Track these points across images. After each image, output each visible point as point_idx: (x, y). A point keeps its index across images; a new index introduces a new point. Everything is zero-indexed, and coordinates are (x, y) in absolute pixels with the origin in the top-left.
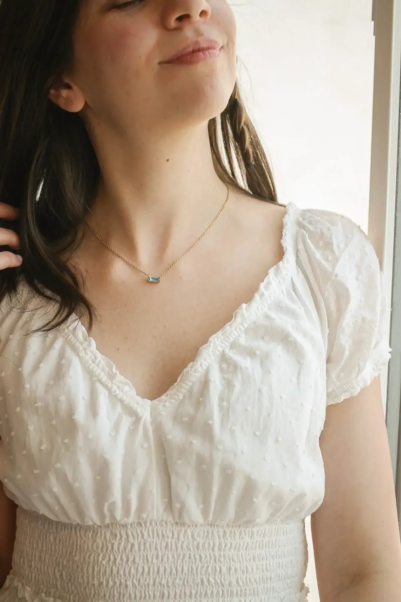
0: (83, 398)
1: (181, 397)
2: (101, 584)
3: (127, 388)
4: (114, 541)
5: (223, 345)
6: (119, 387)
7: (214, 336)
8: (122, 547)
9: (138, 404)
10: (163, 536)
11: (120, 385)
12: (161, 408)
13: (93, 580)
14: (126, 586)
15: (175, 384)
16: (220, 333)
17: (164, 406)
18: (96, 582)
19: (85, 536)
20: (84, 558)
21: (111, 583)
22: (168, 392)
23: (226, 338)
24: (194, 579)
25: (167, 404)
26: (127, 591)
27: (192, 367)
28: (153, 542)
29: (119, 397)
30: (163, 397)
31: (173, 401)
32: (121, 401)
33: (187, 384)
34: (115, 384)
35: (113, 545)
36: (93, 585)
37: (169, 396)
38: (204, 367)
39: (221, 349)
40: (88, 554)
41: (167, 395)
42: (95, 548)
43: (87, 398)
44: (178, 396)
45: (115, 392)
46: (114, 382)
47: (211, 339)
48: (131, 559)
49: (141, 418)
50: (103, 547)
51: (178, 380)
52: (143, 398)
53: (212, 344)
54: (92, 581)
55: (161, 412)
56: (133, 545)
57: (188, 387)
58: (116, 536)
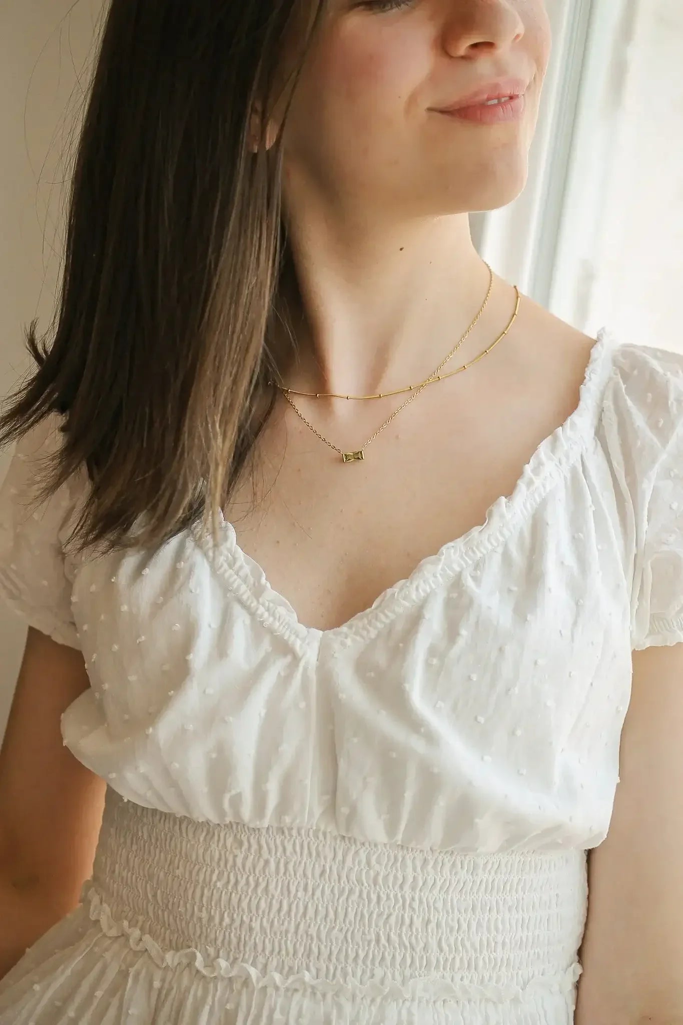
0: (210, 626)
1: (373, 634)
2: (211, 919)
3: (281, 610)
4: (237, 852)
5: (462, 563)
6: (268, 610)
7: (451, 544)
8: (249, 864)
9: (297, 636)
10: (318, 855)
11: (271, 605)
12: (336, 646)
13: (200, 910)
14: (251, 929)
15: (368, 610)
16: (460, 542)
17: (343, 644)
18: (204, 915)
19: (194, 837)
20: (191, 873)
21: (227, 920)
22: (353, 621)
23: (470, 553)
24: (364, 933)
25: (349, 642)
26: (250, 936)
27: (401, 589)
28: (300, 863)
29: (266, 624)
30: (344, 628)
31: (358, 638)
32: (271, 631)
33: (387, 616)
34: (263, 605)
35: (235, 856)
36: (200, 919)
37: (354, 629)
38: (422, 594)
39: (458, 569)
40: (197, 867)
41: (350, 627)
42: (208, 859)
43: (215, 625)
44: (368, 632)
45: (261, 616)
46: (261, 600)
47: (444, 549)
48: (263, 885)
49: (301, 659)
50: (220, 859)
51: (374, 606)
52: (308, 626)
53: (443, 557)
54: (199, 913)
55: (335, 653)
56: (267, 862)
57: (388, 621)
58: (241, 844)
